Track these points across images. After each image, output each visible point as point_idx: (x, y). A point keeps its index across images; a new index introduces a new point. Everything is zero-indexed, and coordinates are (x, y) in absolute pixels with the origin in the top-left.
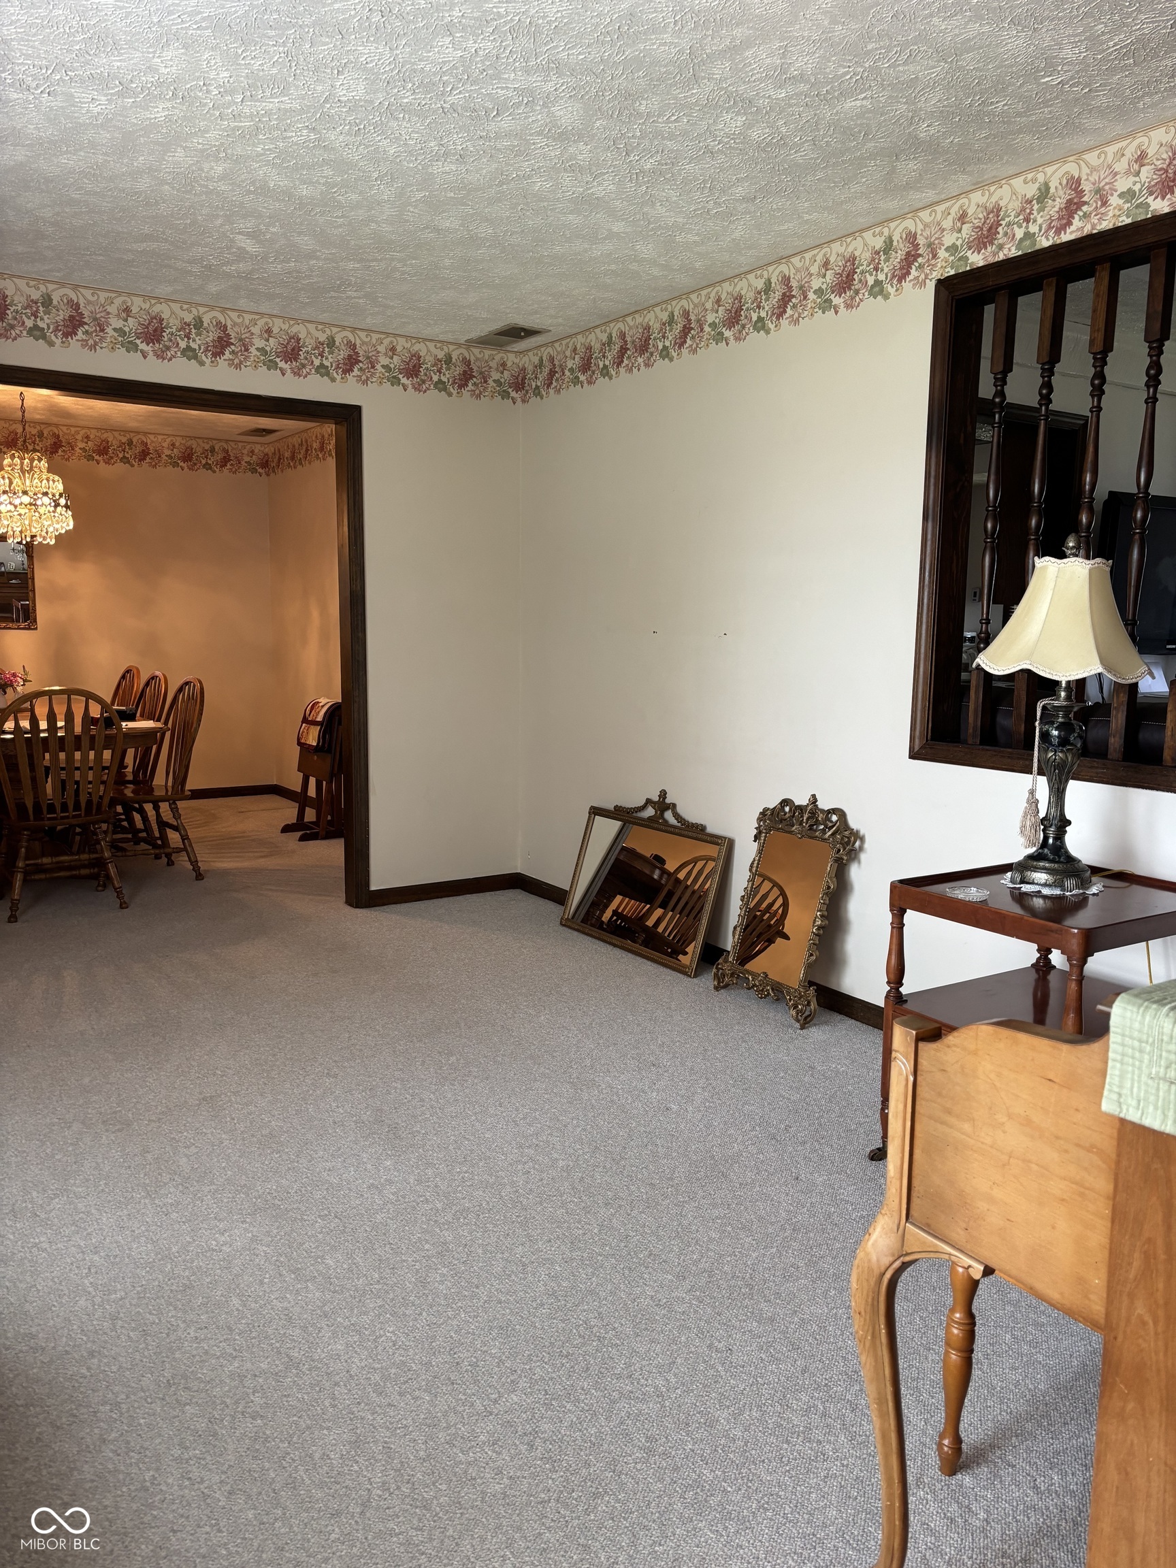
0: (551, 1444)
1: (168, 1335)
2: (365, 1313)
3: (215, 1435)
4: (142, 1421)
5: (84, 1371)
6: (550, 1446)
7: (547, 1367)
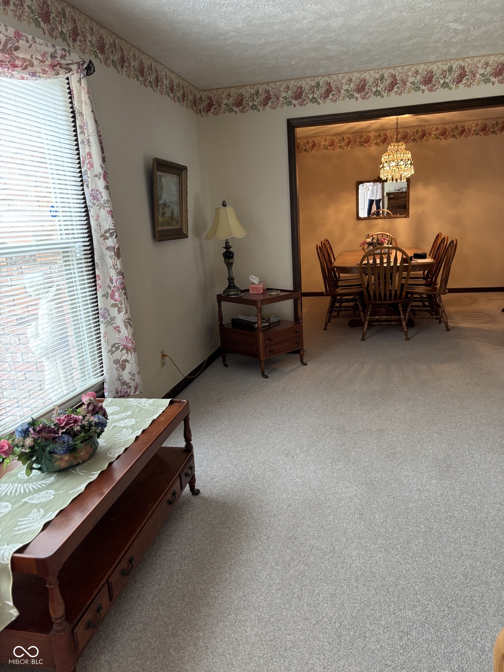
0: (410, 642)
1: (301, 520)
2: (375, 544)
3: (289, 565)
4: (272, 547)
5: (268, 521)
6: (409, 643)
7: (436, 607)
